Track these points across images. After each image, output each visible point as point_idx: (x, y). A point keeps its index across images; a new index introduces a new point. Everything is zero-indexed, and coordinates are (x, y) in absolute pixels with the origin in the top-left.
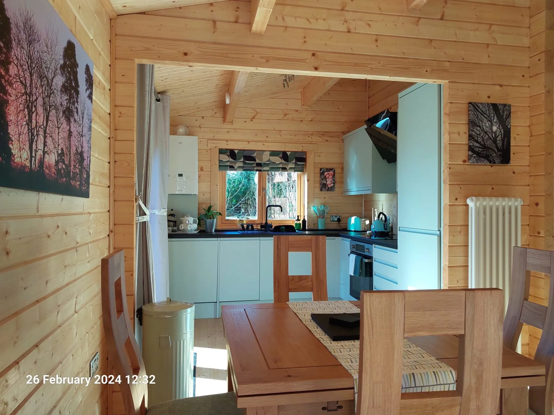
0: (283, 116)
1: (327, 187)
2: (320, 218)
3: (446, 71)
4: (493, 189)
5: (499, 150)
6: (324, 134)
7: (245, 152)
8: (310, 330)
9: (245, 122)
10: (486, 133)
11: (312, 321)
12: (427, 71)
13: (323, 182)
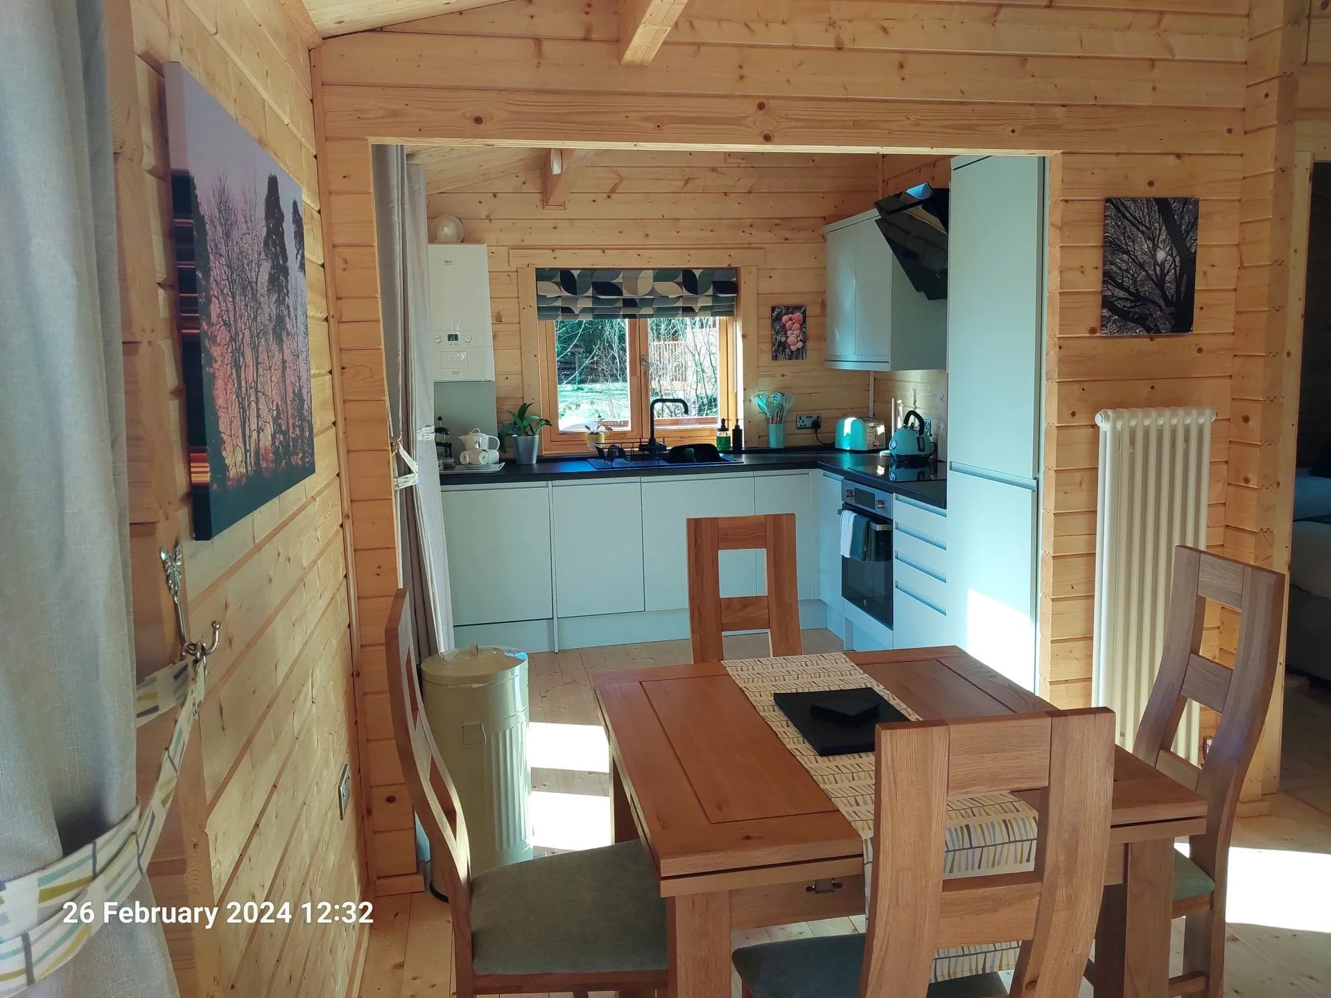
0: (682, 183)
1: (787, 350)
2: (772, 423)
3: (1056, 127)
4: (1153, 388)
5: (1168, 303)
6: (779, 225)
7: (596, 274)
8: (775, 732)
9: (594, 201)
10: (1142, 266)
11: (776, 708)
12: (1013, 131)
13: (779, 339)
